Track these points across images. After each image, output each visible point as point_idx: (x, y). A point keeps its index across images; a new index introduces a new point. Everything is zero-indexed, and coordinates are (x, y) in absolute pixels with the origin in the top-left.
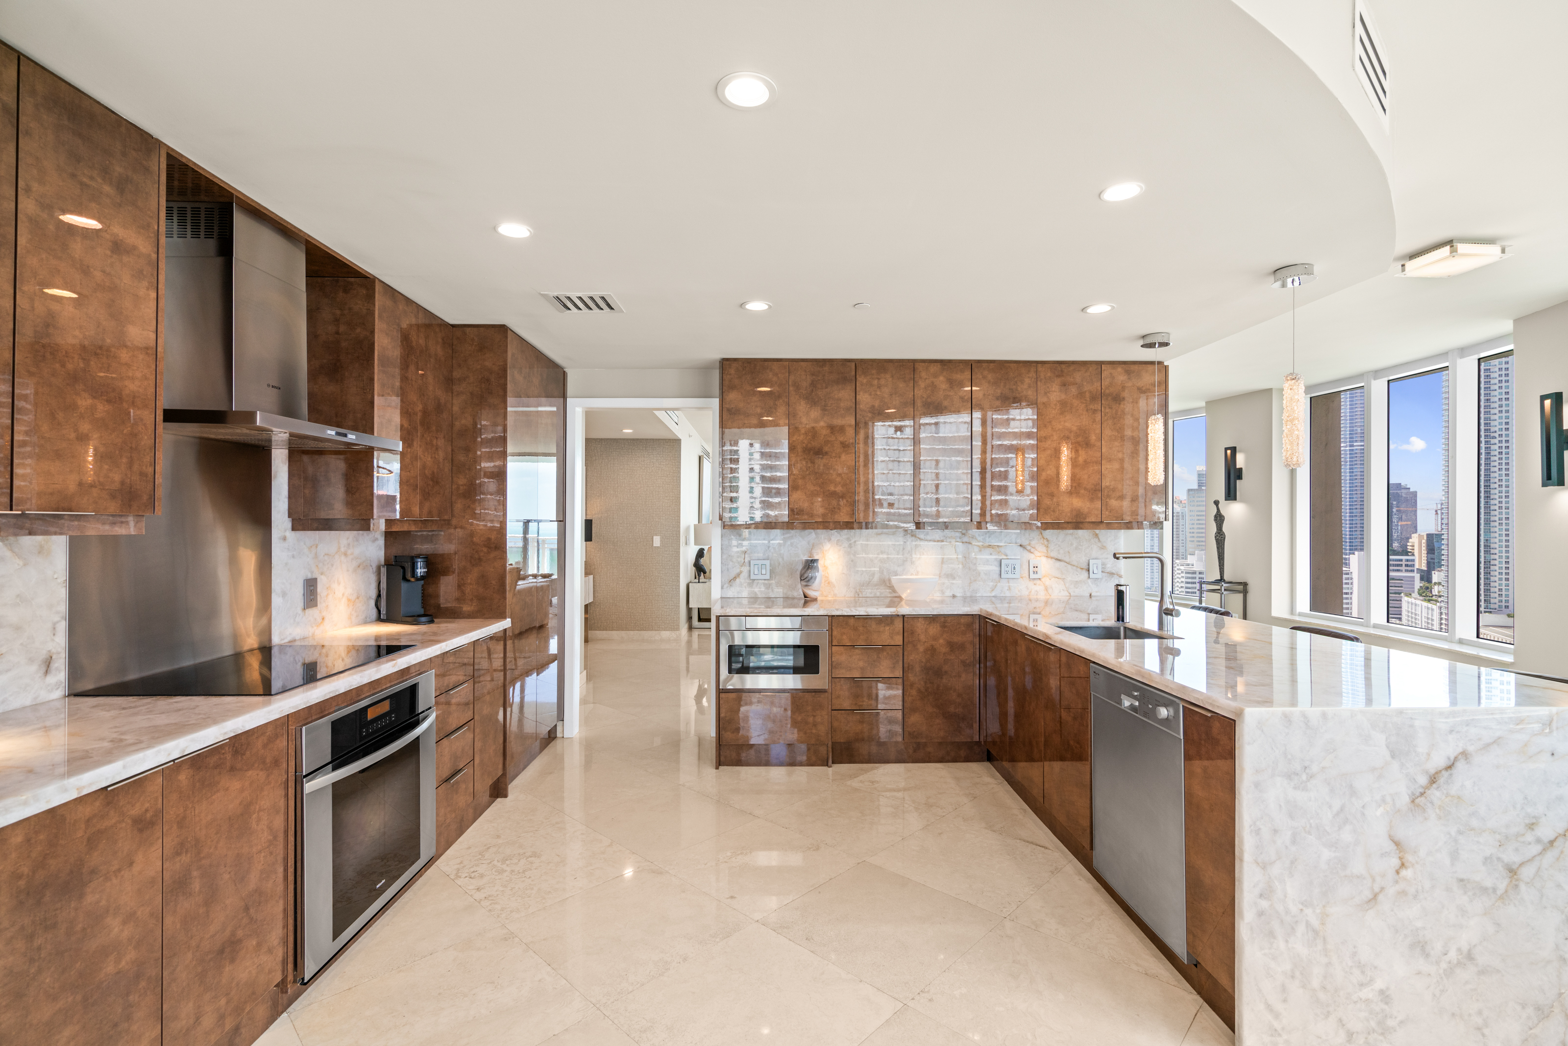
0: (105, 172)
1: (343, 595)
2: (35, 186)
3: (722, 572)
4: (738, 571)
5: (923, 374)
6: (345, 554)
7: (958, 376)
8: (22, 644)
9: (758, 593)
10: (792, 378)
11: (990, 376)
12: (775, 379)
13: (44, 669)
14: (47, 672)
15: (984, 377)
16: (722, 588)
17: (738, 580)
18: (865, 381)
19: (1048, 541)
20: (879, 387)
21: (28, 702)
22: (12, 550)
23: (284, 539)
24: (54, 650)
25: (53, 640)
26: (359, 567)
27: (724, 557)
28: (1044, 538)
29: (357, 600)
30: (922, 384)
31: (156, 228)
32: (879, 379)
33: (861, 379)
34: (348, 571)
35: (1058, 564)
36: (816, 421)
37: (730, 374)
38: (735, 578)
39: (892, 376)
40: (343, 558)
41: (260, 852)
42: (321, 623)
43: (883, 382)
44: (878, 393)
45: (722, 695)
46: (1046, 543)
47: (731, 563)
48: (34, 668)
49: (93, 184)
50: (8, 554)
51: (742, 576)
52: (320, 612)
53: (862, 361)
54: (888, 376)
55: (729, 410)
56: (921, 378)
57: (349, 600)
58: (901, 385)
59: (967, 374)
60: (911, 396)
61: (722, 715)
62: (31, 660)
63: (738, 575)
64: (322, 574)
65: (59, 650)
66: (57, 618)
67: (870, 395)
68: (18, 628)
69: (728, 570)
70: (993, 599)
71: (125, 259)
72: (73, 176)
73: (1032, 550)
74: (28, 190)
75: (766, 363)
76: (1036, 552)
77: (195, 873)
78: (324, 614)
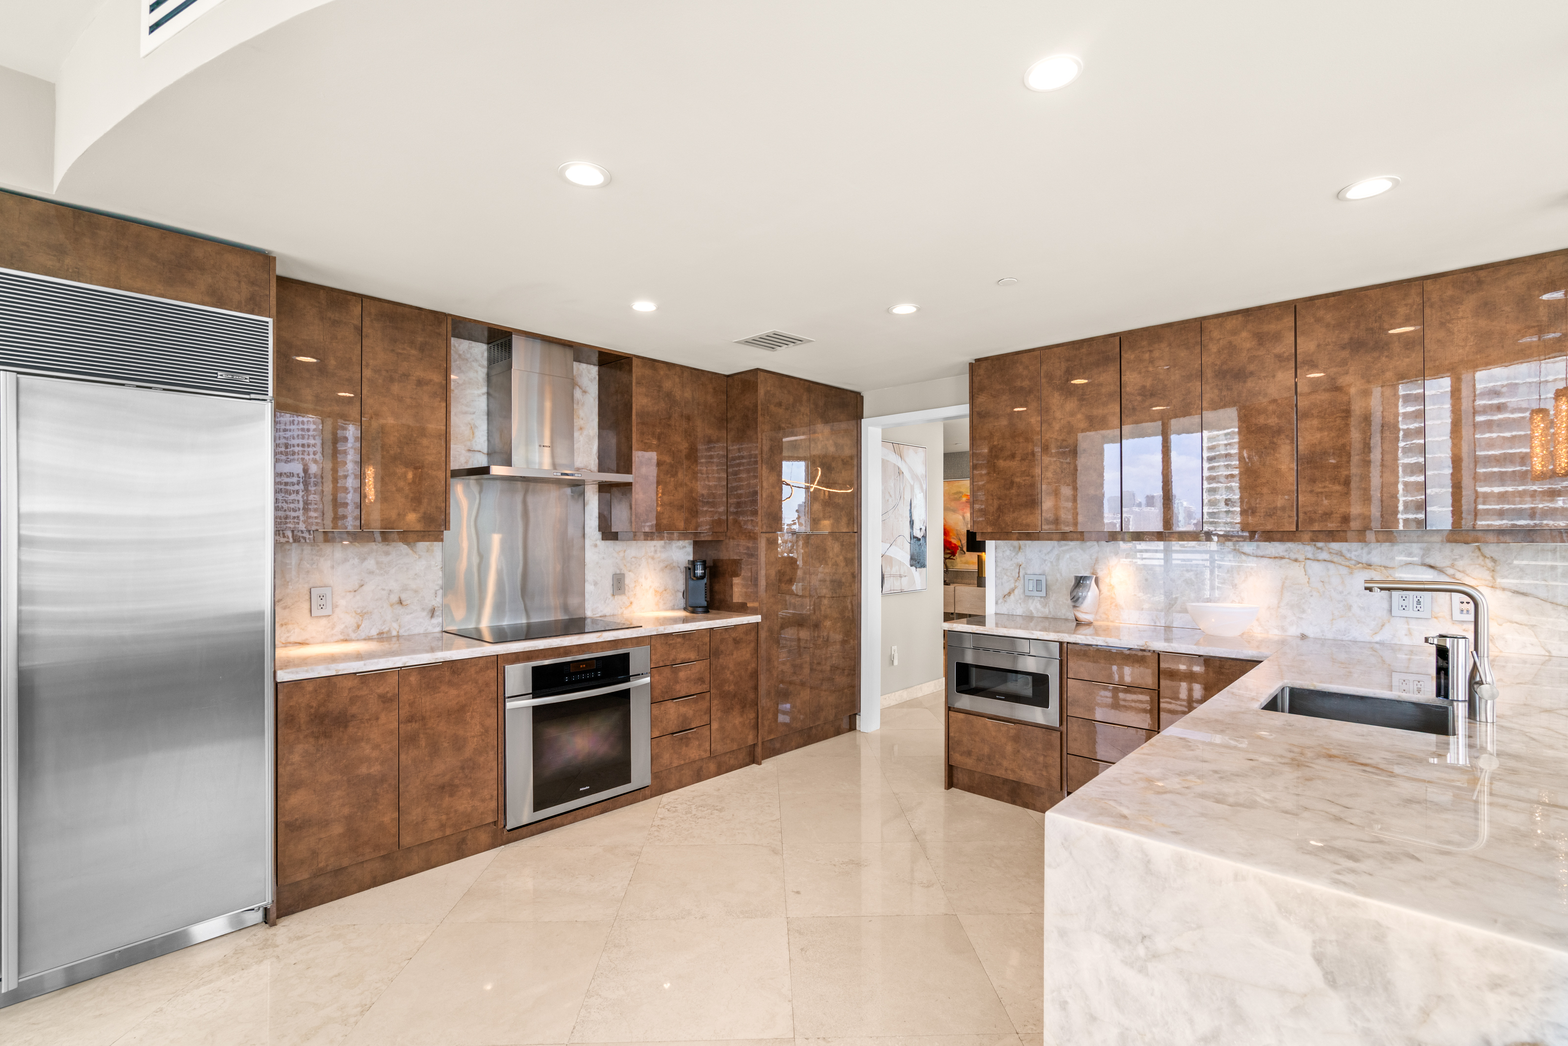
0: (412, 343)
1: (650, 587)
2: (371, 362)
3: (996, 586)
4: (1013, 586)
5: (1216, 334)
6: (653, 558)
7: (1271, 327)
8: (418, 600)
9: (1033, 611)
10: (1044, 367)
11: (1329, 317)
12: (1025, 373)
13: (430, 615)
14: (432, 617)
15: (1318, 320)
16: (997, 603)
17: (1012, 596)
18: (1132, 357)
19: (1494, 561)
20: (1152, 361)
21: (422, 631)
22: (412, 550)
23: (596, 546)
24: (435, 605)
25: (435, 600)
26: (666, 567)
27: (999, 570)
28: (1485, 557)
29: (664, 592)
30: (1214, 348)
31: (445, 366)
32: (1151, 351)
33: (1128, 356)
34: (655, 570)
35: (1520, 599)
36: (1072, 414)
37: (980, 376)
38: (1009, 594)
39: (1170, 345)
40: (650, 560)
41: (474, 737)
42: (629, 606)
43: (1156, 354)
44: (1151, 369)
45: (951, 713)
46: (1490, 564)
47: (1005, 577)
48: (425, 614)
49: (405, 352)
50: (410, 552)
51: (1016, 591)
52: (629, 598)
53: (1131, 333)
54: (1164, 345)
55: (979, 414)
56: (1211, 339)
57: (656, 591)
58: (1183, 354)
59: (1289, 321)
60: (1197, 366)
61: (951, 734)
62: (423, 609)
63: (1013, 590)
64: (630, 571)
65: (439, 605)
66: (437, 588)
67: (1140, 373)
68: (416, 591)
69: (1002, 584)
70: (1377, 646)
71: (425, 388)
72: (393, 351)
73: (1459, 575)
74: (367, 365)
75: (1016, 357)
77: (421, 736)
78: (632, 599)
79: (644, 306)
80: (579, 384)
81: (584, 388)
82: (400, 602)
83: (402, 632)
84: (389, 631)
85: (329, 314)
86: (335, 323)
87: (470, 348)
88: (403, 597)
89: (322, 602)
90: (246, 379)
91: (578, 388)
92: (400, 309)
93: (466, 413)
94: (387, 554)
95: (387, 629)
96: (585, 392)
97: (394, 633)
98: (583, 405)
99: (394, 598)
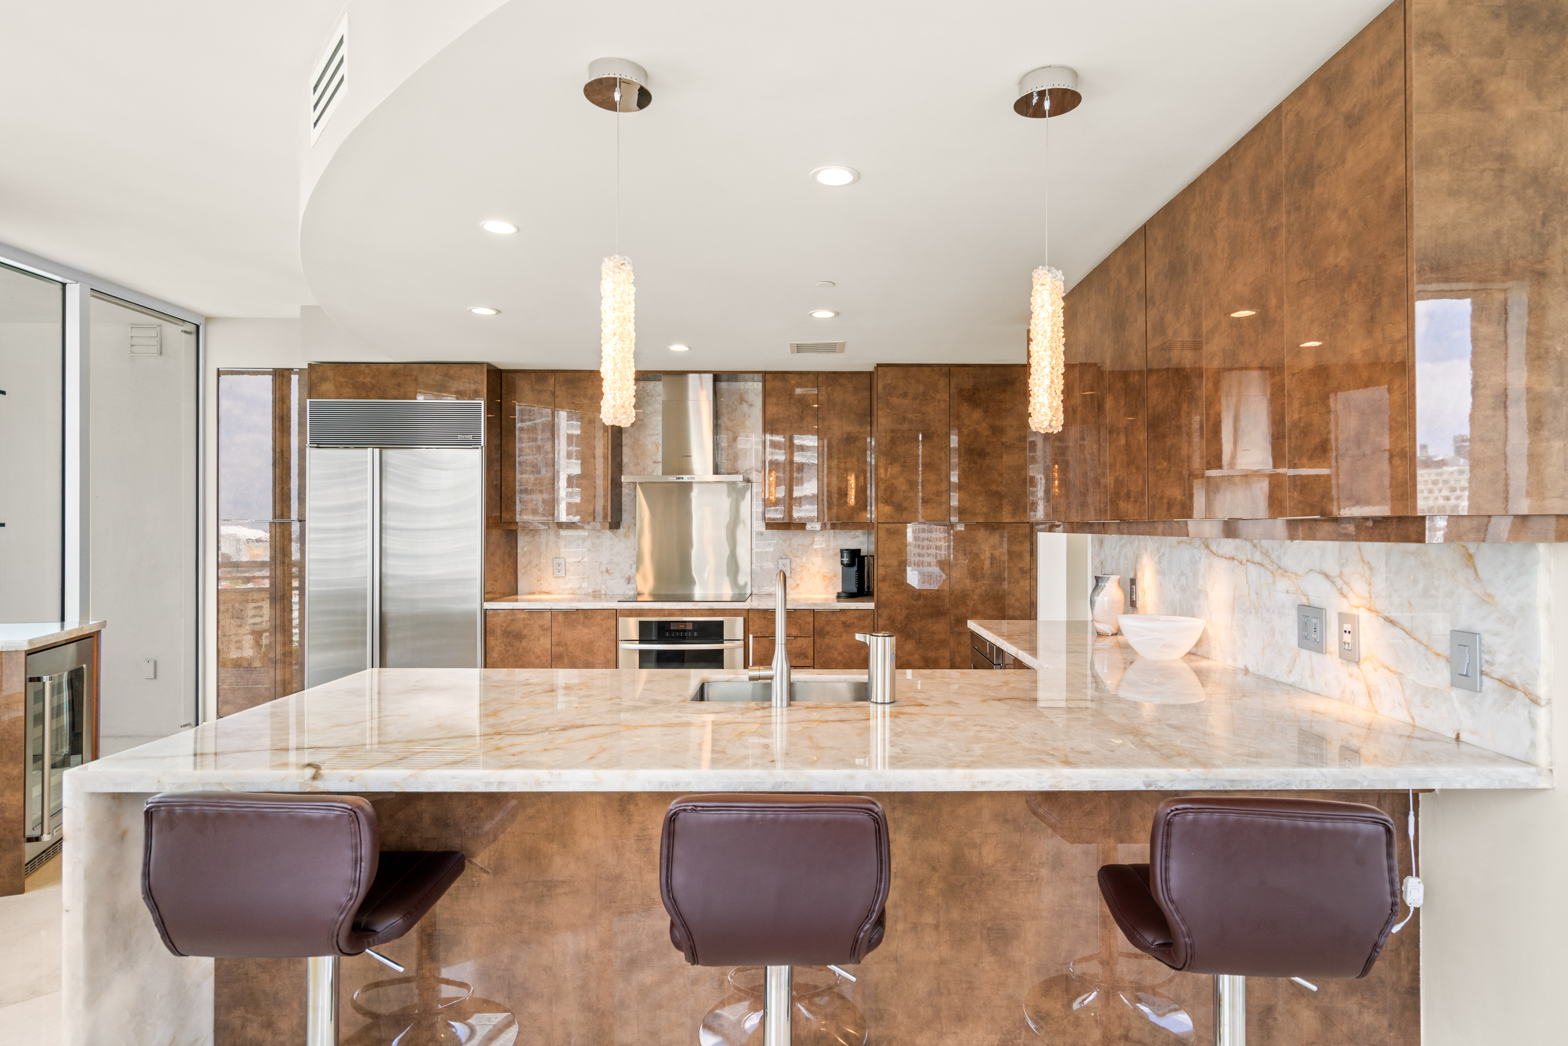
0: (585, 396)
1: (818, 572)
8: (619, 571)
13: (627, 582)
14: (629, 583)
19: (1371, 568)
24: (631, 575)
25: (631, 571)
28: (1363, 561)
29: (834, 578)
46: (1367, 573)
48: (623, 580)
49: (581, 402)
52: (795, 581)
57: (824, 577)
62: (623, 577)
64: (796, 557)
66: (632, 563)
68: (618, 564)
72: (573, 403)
73: (1346, 589)
76: (1351, 595)
78: (798, 582)
79: (679, 348)
80: (746, 399)
81: (750, 402)
82: (607, 571)
83: (608, 592)
84: (600, 591)
85: (537, 387)
86: (540, 392)
87: (655, 386)
88: (609, 568)
89: (559, 568)
90: (470, 437)
91: (744, 403)
92: (577, 375)
93: (652, 435)
94: (599, 537)
95: (598, 589)
96: (751, 405)
97: (603, 592)
98: (749, 416)
99: (603, 568)
